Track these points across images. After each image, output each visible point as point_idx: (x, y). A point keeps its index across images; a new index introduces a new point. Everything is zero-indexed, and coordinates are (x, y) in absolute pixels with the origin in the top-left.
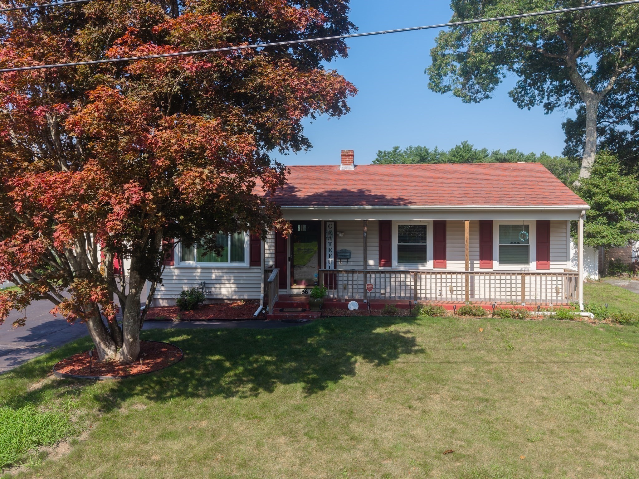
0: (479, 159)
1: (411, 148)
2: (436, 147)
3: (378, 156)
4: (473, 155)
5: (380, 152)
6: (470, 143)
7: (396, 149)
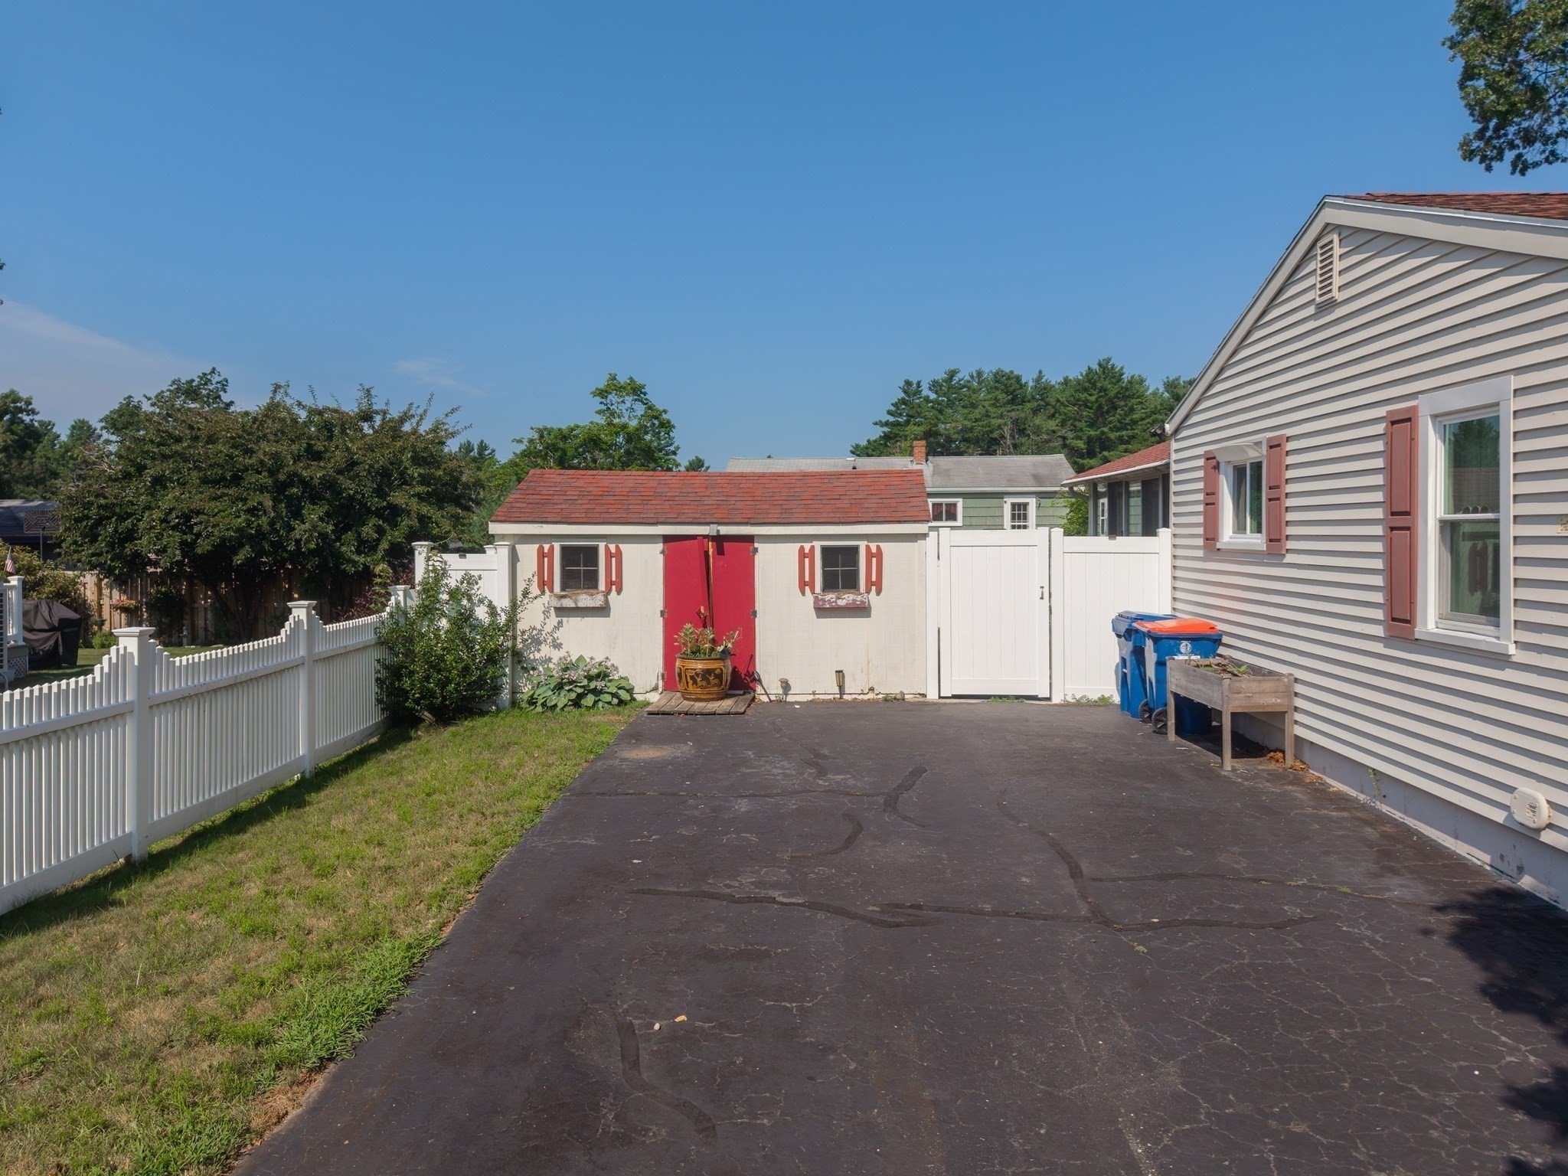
0: (1138, 397)
1: (980, 374)
2: (1040, 372)
3: (905, 392)
4: (1127, 389)
5: (908, 383)
6: (1117, 362)
7: (952, 374)
